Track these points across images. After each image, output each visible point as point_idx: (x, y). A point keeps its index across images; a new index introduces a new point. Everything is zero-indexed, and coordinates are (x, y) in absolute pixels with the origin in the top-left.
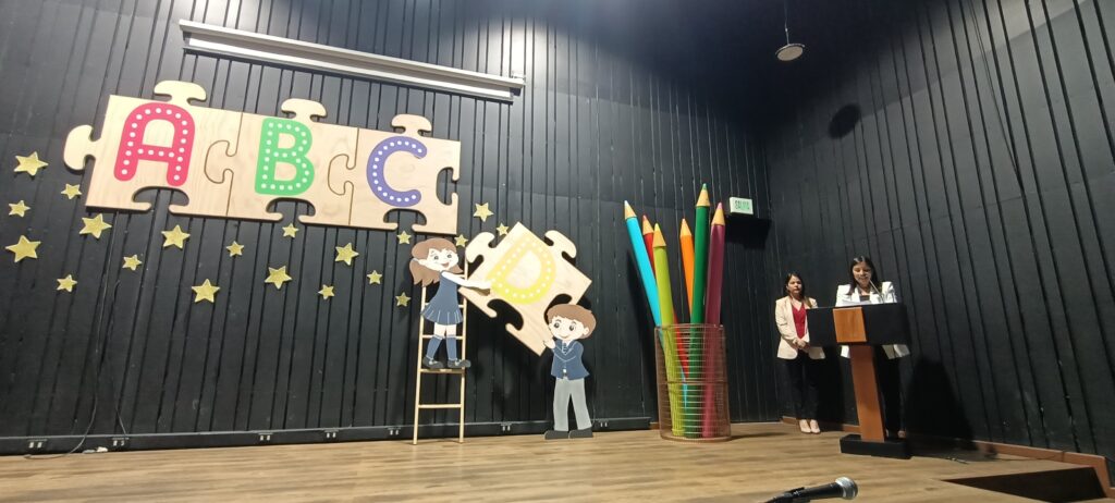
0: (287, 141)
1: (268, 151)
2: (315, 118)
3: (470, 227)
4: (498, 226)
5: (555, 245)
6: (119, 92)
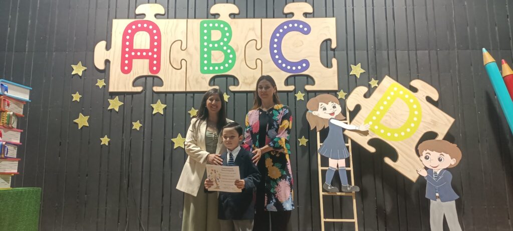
0: (216, 35)
1: (206, 44)
2: (233, 16)
3: (347, 83)
4: (370, 80)
5: (419, 91)
6: (117, 17)
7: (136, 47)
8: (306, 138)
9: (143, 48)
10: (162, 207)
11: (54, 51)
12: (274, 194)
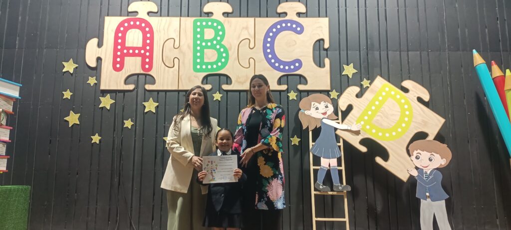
0: (209, 34)
1: (199, 42)
2: (226, 15)
3: (340, 83)
4: (362, 80)
5: (411, 92)
6: (110, 13)
7: (128, 44)
8: (298, 138)
9: (135, 45)
10: (153, 206)
11: (45, 48)
12: (266, 192)
